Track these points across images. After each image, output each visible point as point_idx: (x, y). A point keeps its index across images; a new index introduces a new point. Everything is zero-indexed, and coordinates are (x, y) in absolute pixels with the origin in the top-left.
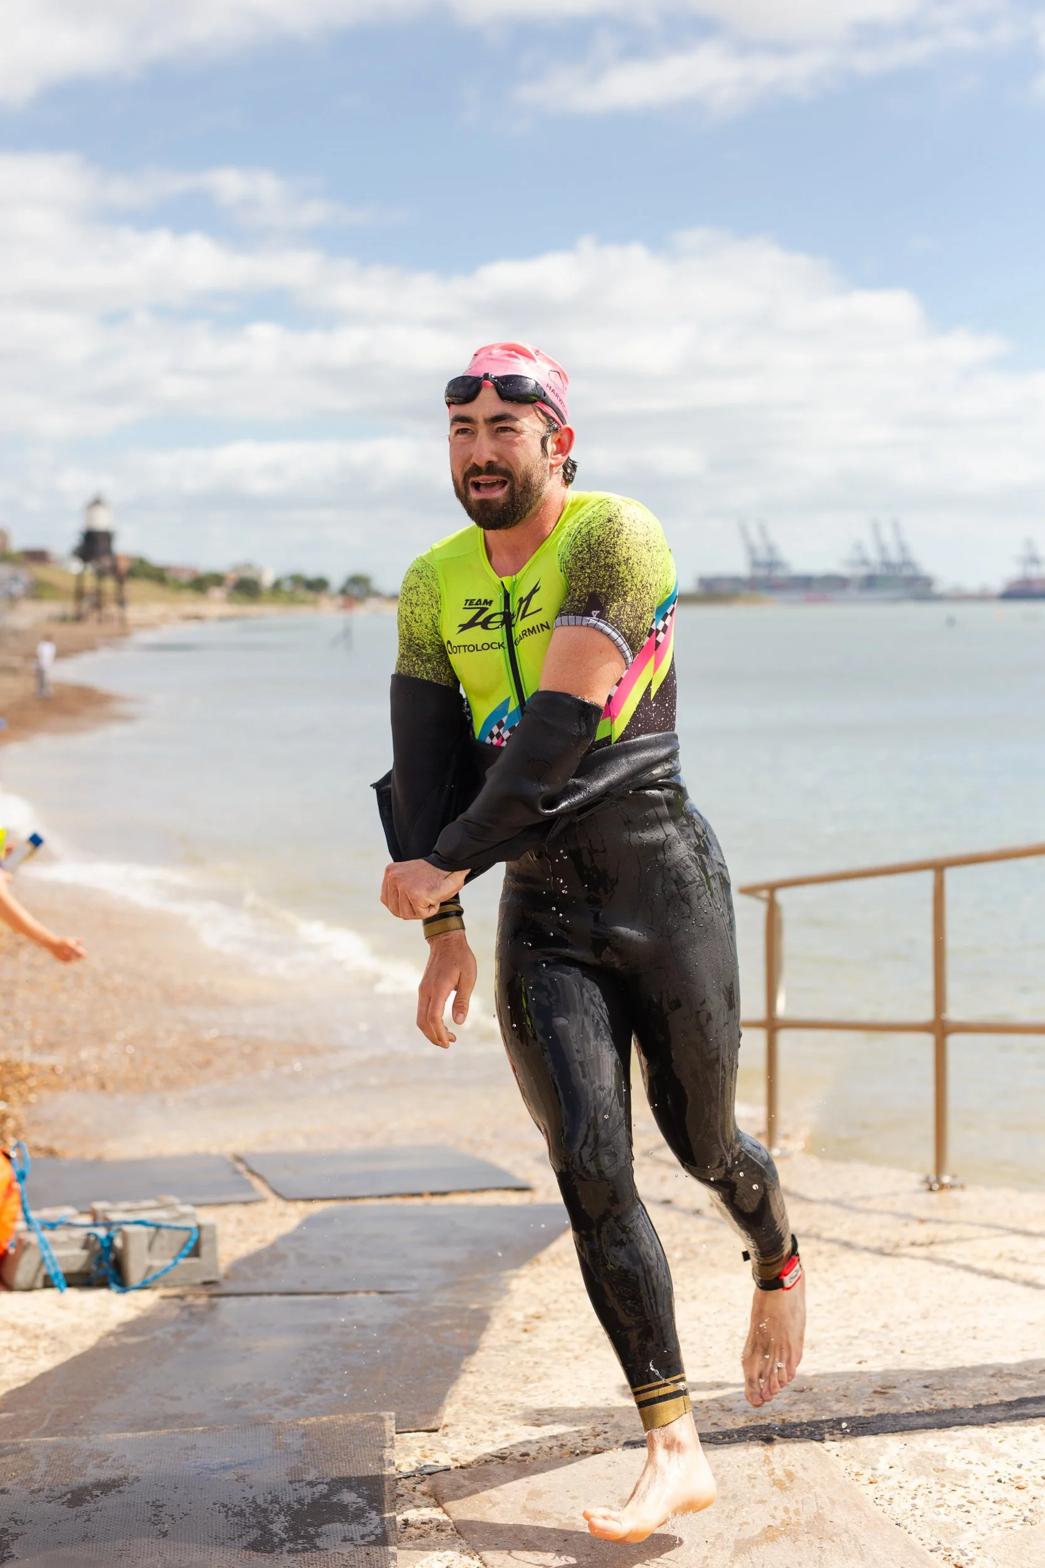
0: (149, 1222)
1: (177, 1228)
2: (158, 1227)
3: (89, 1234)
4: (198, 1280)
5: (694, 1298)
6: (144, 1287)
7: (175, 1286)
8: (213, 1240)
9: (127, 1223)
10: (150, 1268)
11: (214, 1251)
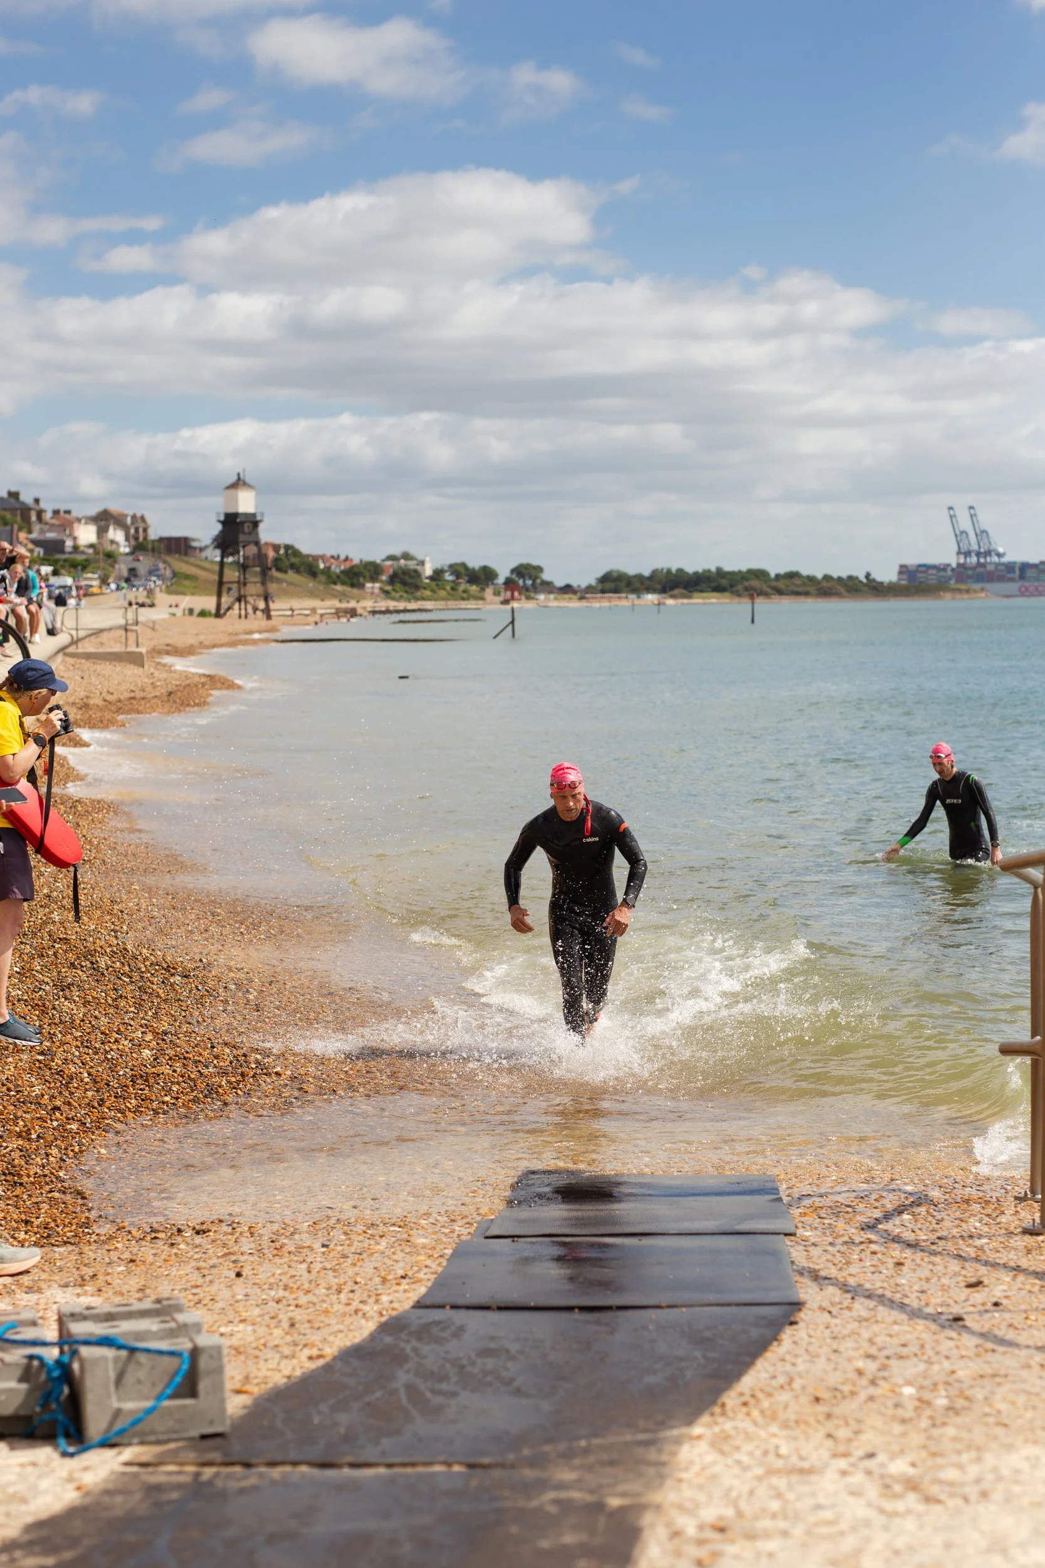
0: (122, 1341)
1: (160, 1353)
2: (133, 1350)
3: (31, 1357)
4: (195, 1433)
5: (984, 1495)
6: (108, 1444)
7: (158, 1442)
8: (220, 1370)
9: (87, 1343)
10: (118, 1413)
11: (219, 1387)
